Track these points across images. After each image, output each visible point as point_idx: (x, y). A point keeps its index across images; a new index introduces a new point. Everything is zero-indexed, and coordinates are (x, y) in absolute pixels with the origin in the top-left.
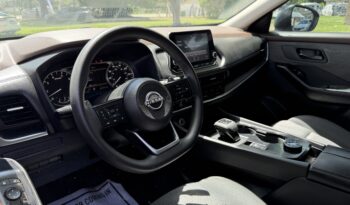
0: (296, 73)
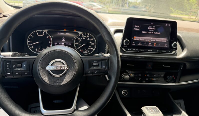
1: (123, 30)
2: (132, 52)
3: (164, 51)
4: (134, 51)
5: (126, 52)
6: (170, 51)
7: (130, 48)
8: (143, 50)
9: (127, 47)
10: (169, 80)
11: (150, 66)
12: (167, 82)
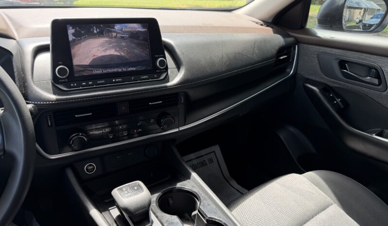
0: (331, 100)
1: (49, 45)
2: (81, 88)
3: (145, 77)
4: (84, 86)
5: (67, 91)
6: (156, 76)
7: (73, 82)
8: (103, 81)
9: (66, 80)
10: (165, 126)
11: (124, 109)
12: (162, 129)
